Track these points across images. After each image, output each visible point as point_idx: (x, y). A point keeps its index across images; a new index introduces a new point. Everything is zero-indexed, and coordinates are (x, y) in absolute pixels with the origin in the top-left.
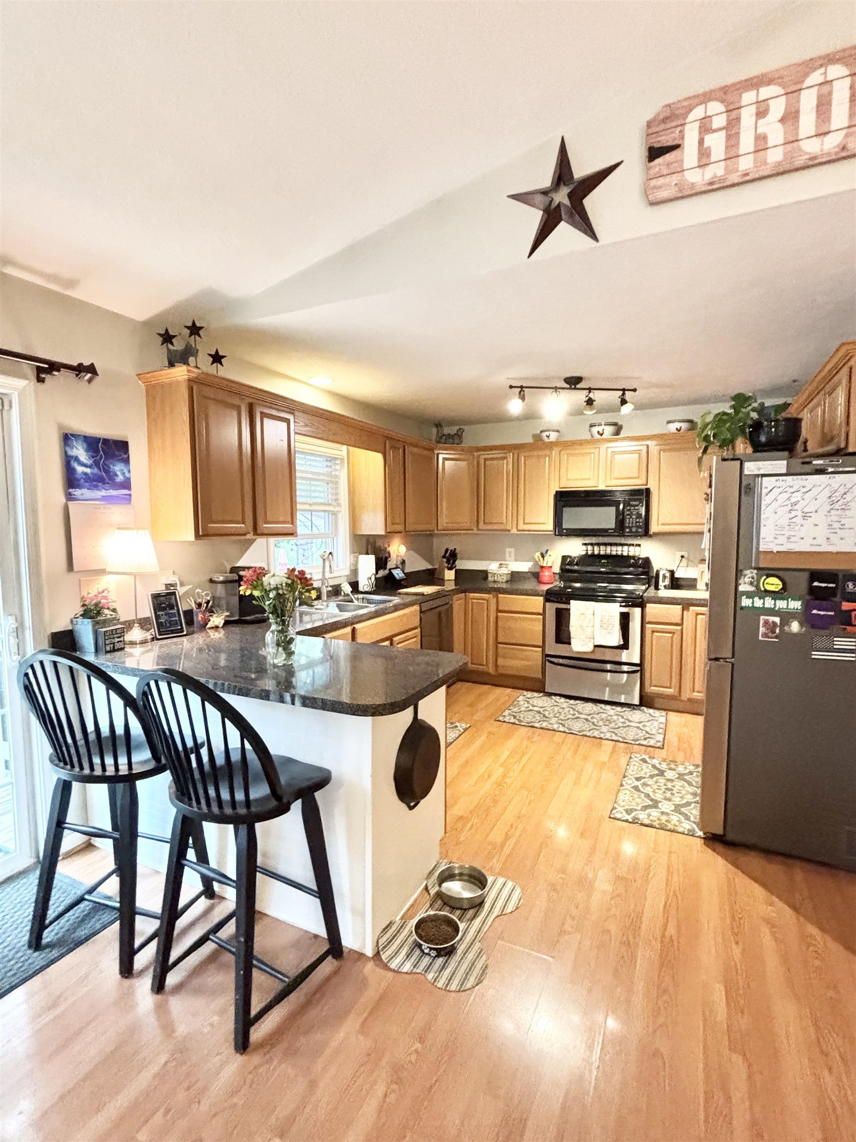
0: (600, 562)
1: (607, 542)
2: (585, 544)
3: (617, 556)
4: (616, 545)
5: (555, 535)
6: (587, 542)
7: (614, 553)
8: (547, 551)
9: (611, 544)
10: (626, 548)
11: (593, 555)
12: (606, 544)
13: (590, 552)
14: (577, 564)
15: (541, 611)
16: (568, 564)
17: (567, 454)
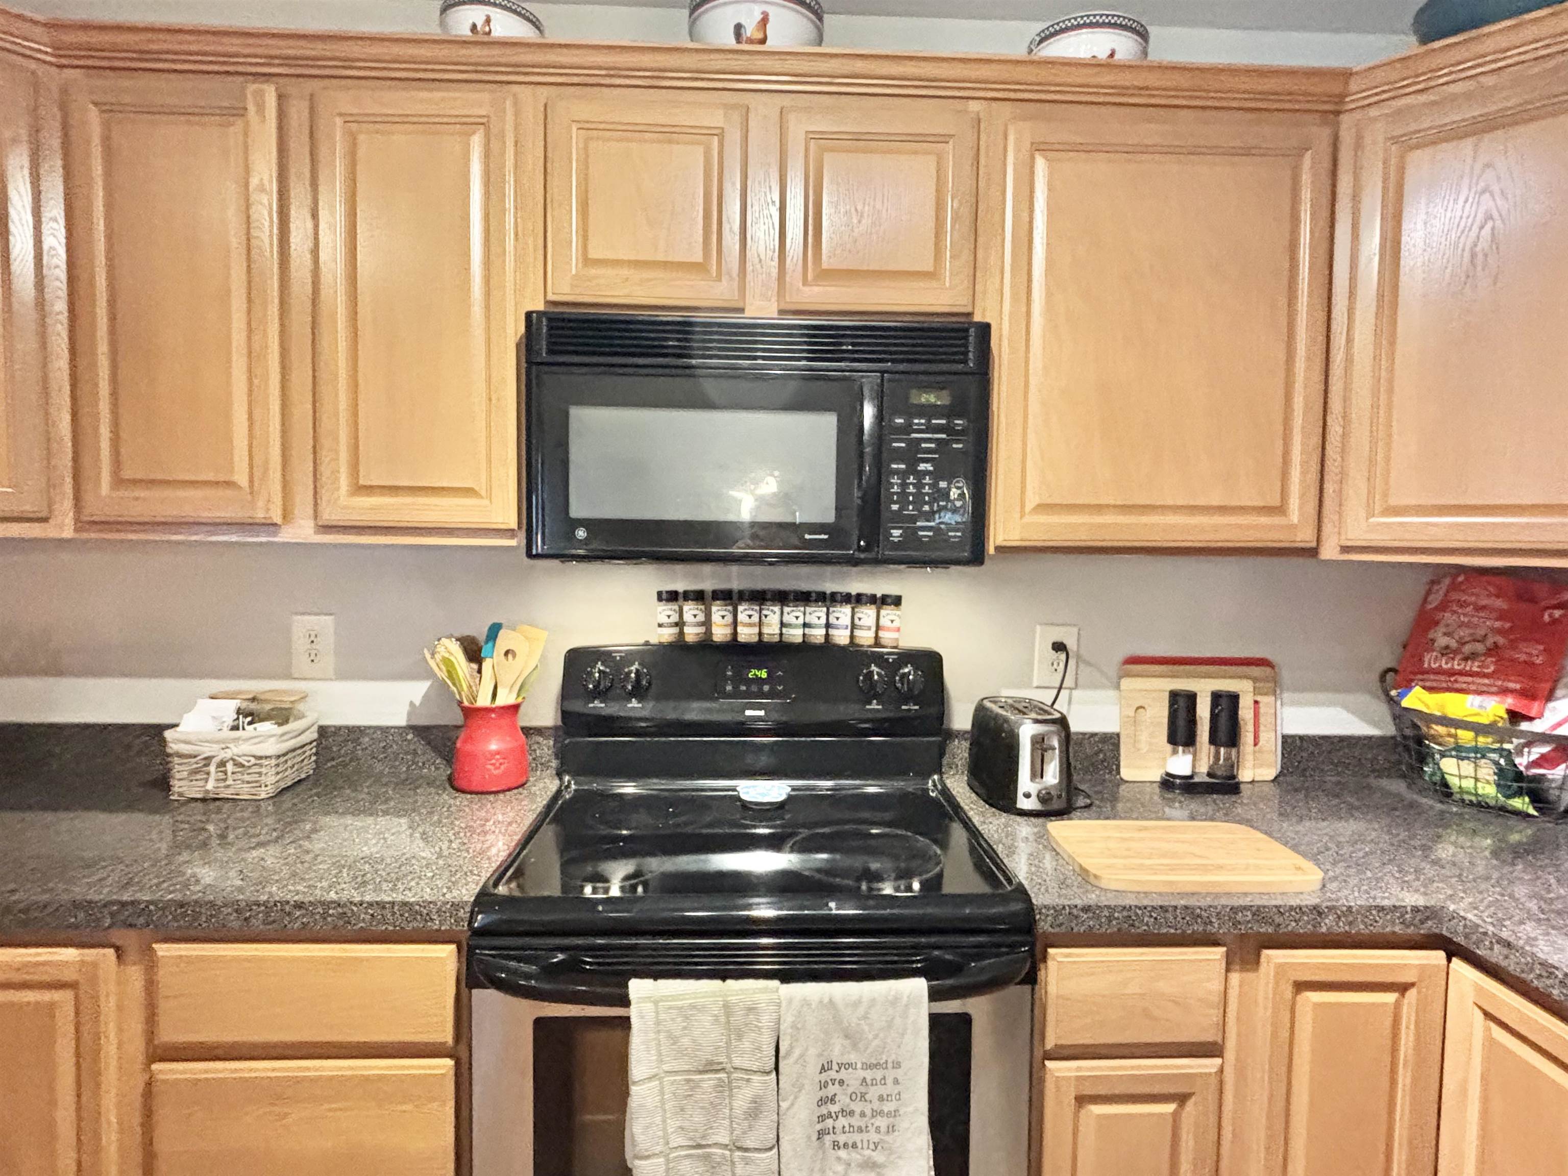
0: (740, 678)
1: (760, 585)
2: (672, 597)
3: (805, 646)
4: (804, 598)
5: (530, 555)
6: (680, 586)
7: (795, 635)
8: (494, 631)
9: (782, 598)
10: (843, 614)
11: (706, 645)
12: (759, 597)
13: (692, 633)
14: (638, 692)
15: (447, 1036)
16: (599, 693)
17: (586, 126)
